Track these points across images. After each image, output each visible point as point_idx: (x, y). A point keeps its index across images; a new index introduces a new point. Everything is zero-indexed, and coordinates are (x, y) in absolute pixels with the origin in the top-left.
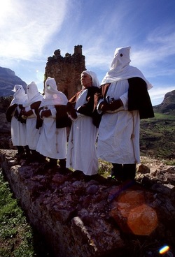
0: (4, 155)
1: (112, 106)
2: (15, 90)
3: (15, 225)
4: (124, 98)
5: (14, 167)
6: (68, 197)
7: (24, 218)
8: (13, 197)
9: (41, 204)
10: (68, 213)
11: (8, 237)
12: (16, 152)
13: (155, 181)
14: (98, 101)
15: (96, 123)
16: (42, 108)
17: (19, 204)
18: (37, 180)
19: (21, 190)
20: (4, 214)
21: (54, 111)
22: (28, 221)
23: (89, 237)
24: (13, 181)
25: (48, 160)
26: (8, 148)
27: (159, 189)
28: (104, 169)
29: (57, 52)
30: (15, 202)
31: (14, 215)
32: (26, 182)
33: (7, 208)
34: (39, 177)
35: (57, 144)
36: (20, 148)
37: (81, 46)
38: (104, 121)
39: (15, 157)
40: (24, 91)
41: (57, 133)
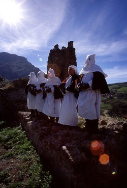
0: (23, 115)
1: (85, 87)
2: (30, 75)
3: (30, 155)
4: (90, 83)
5: (29, 122)
6: (60, 138)
7: (35, 151)
8: (28, 140)
9: (45, 142)
10: (59, 145)
11: (26, 160)
12: (30, 113)
13: (108, 129)
14: (77, 84)
15: (76, 96)
16: (46, 87)
17: (32, 143)
18: (42, 129)
19: (33, 135)
20: (23, 149)
21: (53, 89)
22: (37, 152)
23: (69, 155)
24: (28, 131)
25: (49, 118)
26: (25, 111)
27: (109, 133)
28: (82, 123)
29: (57, 46)
30: (29, 142)
31: (29, 149)
32: (36, 130)
33: (25, 146)
34: (44, 128)
35: (54, 108)
36: (32, 111)
37: (73, 42)
38: (81, 95)
39: (29, 116)
40: (35, 76)
41: (55, 102)
